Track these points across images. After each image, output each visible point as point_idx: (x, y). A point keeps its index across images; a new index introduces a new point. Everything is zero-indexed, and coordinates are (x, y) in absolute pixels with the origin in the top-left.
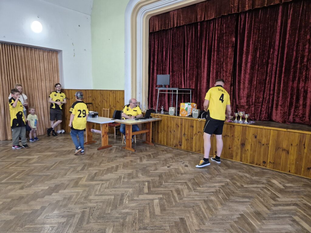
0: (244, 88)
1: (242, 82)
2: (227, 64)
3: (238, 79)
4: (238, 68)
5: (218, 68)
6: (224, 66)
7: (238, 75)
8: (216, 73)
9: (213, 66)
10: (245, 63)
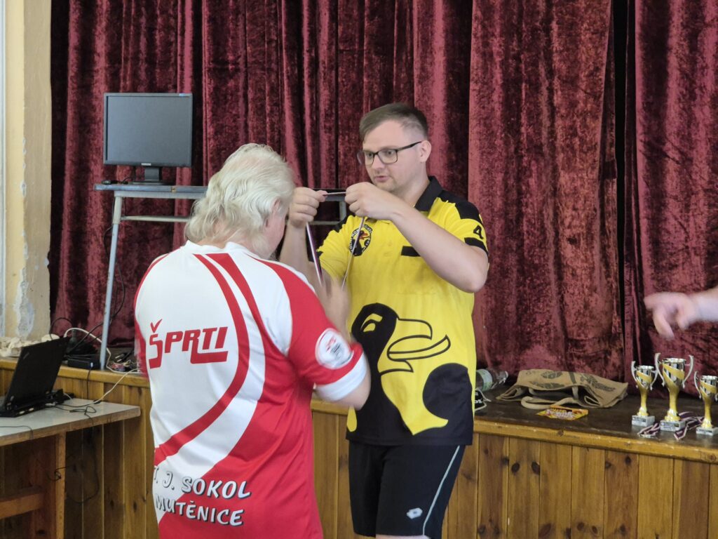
0: (688, 192)
1: (670, 154)
2: (570, 31)
3: (648, 131)
4: (645, 59)
5: (517, 58)
6: (556, 45)
7: (648, 106)
8: (505, 86)
9: (486, 44)
10: (685, 26)
